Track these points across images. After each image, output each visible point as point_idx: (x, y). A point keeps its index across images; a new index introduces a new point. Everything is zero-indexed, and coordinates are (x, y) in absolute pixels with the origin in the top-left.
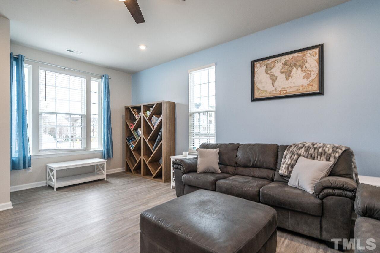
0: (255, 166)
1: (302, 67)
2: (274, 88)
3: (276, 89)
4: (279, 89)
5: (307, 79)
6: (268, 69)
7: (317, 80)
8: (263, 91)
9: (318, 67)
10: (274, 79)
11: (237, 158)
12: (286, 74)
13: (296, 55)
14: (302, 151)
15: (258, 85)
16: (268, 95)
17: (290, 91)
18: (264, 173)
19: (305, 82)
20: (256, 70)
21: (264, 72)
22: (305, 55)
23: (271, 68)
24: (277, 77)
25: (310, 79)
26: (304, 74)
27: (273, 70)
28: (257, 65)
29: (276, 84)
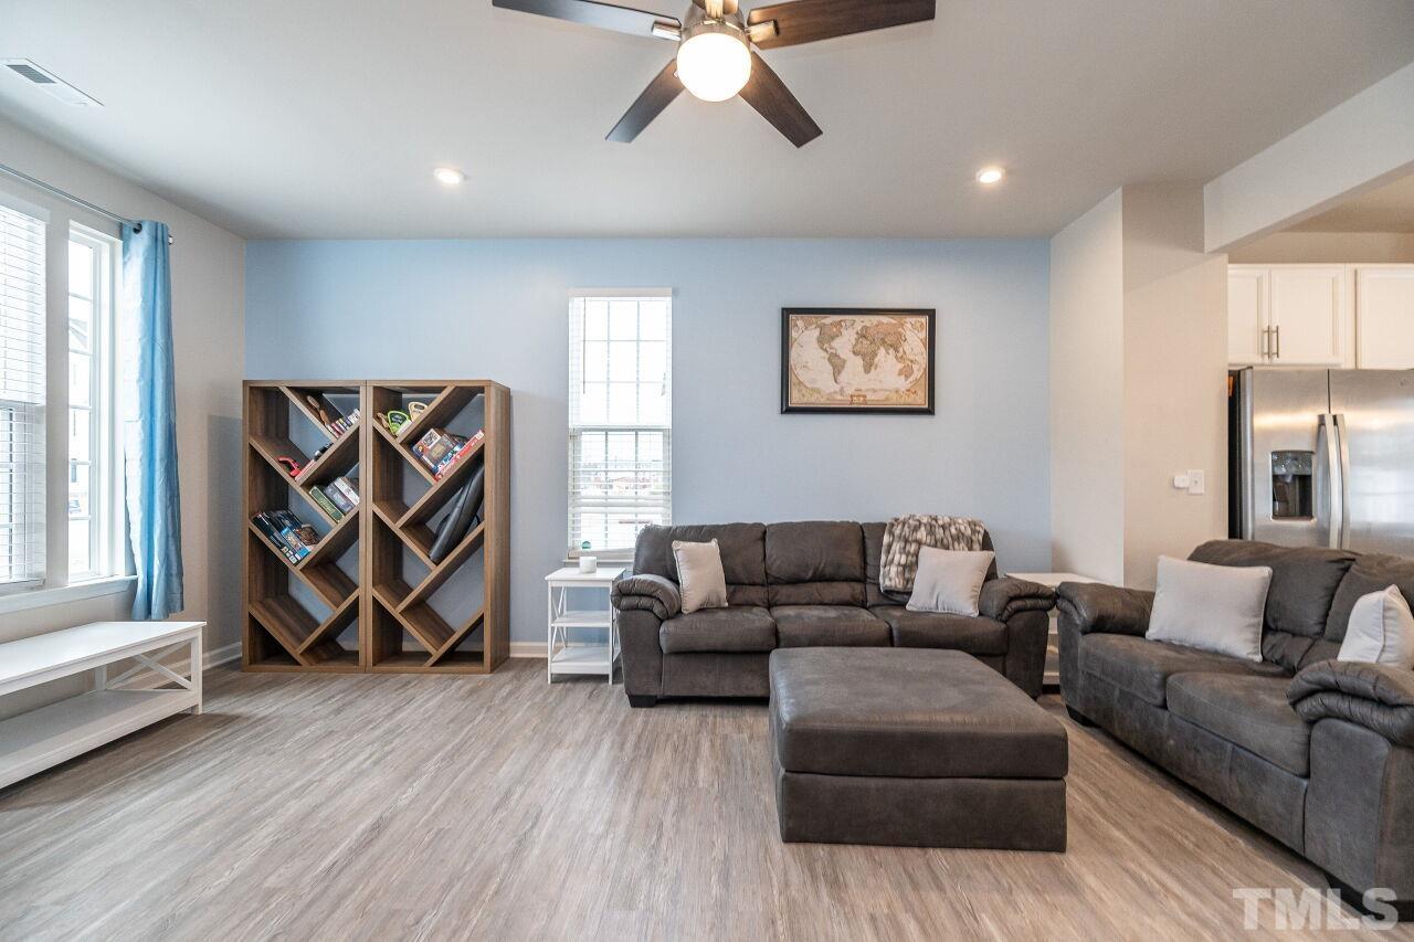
0: (820, 578)
1: (896, 350)
2: (837, 387)
3: (842, 389)
4: (850, 391)
5: (907, 377)
6: (825, 339)
7: (924, 382)
8: (813, 390)
9: (926, 355)
10: (837, 365)
11: (768, 562)
12: (864, 356)
13: (885, 319)
14: (922, 534)
15: (798, 372)
16: (822, 402)
17: (874, 399)
18: (844, 590)
19: (902, 384)
20: (794, 334)
21: (815, 344)
22: (902, 325)
23: (833, 338)
24: (844, 361)
25: (911, 379)
26: (900, 366)
27: (836, 343)
28: (798, 322)
29: (843, 377)
